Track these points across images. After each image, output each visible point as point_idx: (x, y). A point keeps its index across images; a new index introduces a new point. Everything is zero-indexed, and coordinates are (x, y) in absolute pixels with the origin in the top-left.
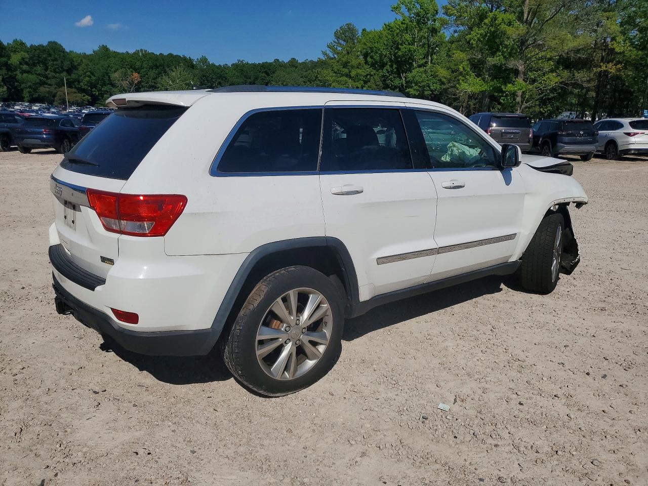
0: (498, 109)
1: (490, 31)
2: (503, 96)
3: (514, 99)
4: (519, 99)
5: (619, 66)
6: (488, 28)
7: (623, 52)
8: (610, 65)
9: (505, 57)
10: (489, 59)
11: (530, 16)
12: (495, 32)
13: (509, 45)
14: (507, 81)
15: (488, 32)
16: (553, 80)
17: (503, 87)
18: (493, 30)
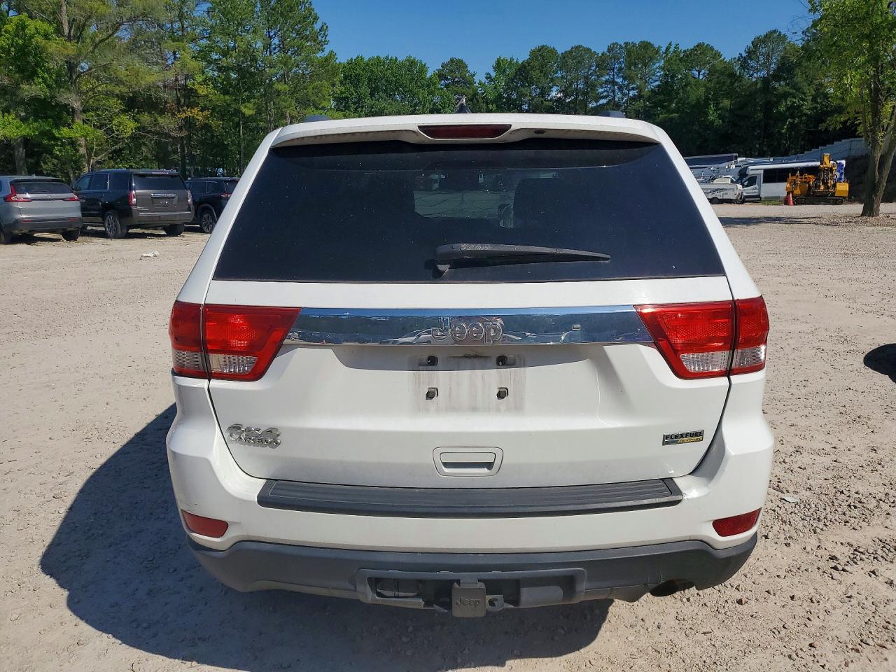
0: (53, 164)
1: (17, 44)
2: (57, 146)
3: (77, 151)
4: (82, 151)
5: (206, 112)
6: (12, 39)
7: (207, 96)
8: (196, 110)
9: (49, 87)
10: (25, 86)
11: (72, 30)
12: (25, 46)
13: (53, 68)
14: (58, 123)
15: (12, 44)
16: (128, 125)
17: (55, 132)
18: (20, 42)
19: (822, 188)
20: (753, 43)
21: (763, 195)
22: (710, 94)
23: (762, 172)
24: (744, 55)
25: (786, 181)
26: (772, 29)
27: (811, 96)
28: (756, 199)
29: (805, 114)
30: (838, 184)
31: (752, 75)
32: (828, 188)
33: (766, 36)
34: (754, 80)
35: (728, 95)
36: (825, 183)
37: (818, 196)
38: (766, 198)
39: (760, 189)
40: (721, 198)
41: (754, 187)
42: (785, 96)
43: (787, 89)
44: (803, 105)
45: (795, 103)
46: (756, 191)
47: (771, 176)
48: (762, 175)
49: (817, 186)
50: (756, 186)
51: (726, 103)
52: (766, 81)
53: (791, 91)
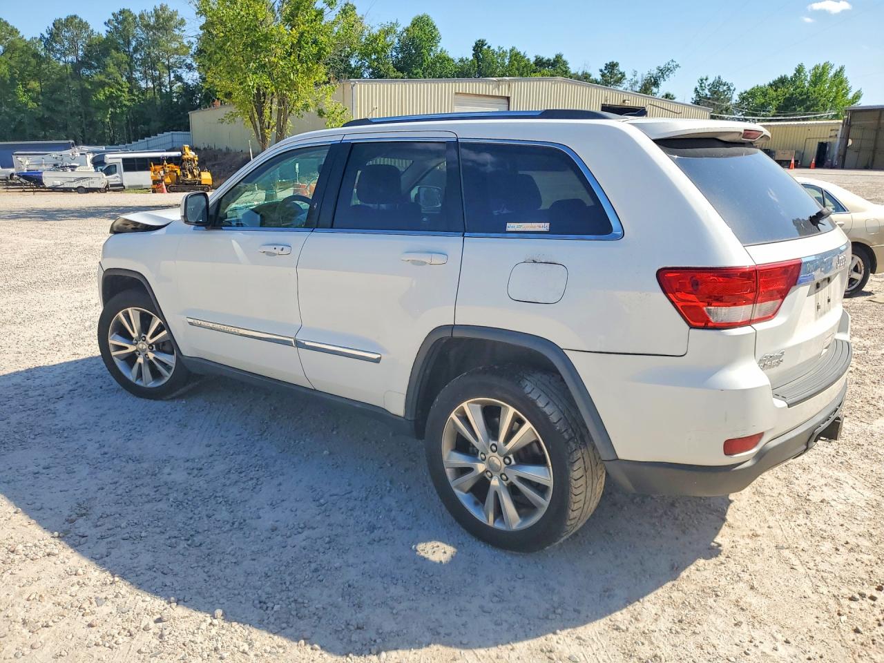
19: (190, 176)
20: (54, 24)
21: (126, 184)
22: (16, 73)
23: (121, 161)
24: (47, 36)
25: (148, 169)
26: (73, 14)
27: (127, 87)
28: (120, 188)
29: (125, 105)
30: (202, 173)
31: (59, 59)
32: (195, 177)
33: (67, 20)
34: (61, 64)
35: (37, 76)
36: (192, 173)
37: (186, 184)
38: (129, 187)
39: (121, 178)
40: (88, 187)
41: (115, 175)
42: (102, 85)
43: (102, 78)
44: (121, 96)
45: (113, 93)
46: (119, 179)
47: (130, 165)
48: (121, 164)
49: (185, 175)
50: (117, 174)
51: (34, 85)
52: (77, 66)
53: (107, 80)
